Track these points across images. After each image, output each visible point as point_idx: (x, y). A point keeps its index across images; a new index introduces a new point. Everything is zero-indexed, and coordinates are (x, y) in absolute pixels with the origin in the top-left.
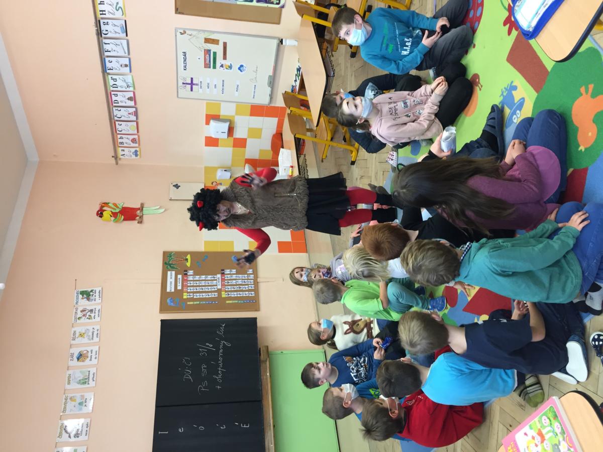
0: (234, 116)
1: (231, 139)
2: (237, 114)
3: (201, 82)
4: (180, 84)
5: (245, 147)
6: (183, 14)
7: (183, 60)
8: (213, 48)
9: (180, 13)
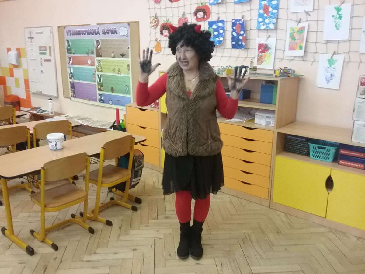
0: (22, 68)
1: (12, 67)
2: (23, 69)
3: (32, 44)
4: (30, 30)
5: (11, 77)
6: (58, 31)
7: (40, 31)
8: (48, 52)
9: (58, 29)
